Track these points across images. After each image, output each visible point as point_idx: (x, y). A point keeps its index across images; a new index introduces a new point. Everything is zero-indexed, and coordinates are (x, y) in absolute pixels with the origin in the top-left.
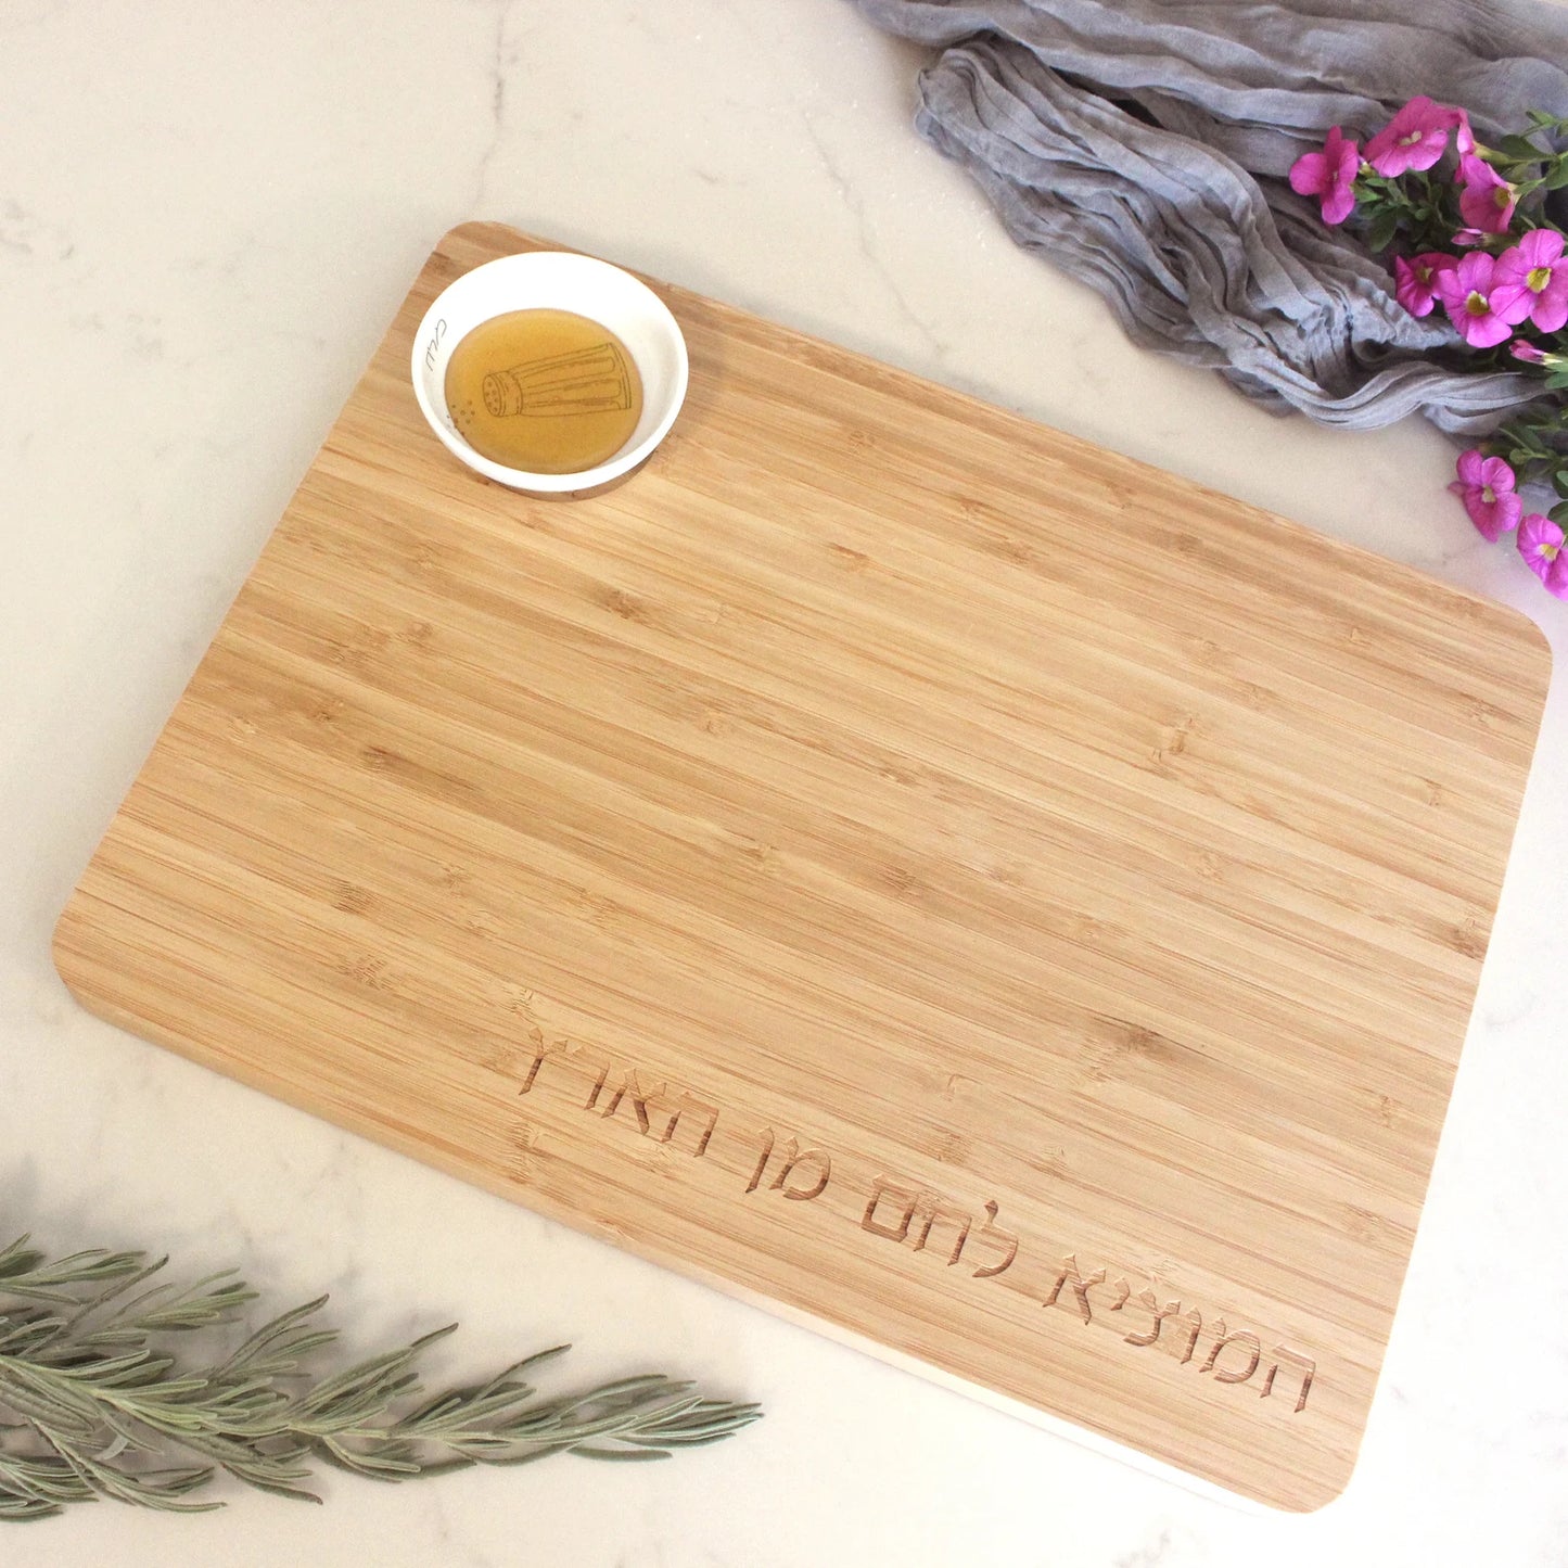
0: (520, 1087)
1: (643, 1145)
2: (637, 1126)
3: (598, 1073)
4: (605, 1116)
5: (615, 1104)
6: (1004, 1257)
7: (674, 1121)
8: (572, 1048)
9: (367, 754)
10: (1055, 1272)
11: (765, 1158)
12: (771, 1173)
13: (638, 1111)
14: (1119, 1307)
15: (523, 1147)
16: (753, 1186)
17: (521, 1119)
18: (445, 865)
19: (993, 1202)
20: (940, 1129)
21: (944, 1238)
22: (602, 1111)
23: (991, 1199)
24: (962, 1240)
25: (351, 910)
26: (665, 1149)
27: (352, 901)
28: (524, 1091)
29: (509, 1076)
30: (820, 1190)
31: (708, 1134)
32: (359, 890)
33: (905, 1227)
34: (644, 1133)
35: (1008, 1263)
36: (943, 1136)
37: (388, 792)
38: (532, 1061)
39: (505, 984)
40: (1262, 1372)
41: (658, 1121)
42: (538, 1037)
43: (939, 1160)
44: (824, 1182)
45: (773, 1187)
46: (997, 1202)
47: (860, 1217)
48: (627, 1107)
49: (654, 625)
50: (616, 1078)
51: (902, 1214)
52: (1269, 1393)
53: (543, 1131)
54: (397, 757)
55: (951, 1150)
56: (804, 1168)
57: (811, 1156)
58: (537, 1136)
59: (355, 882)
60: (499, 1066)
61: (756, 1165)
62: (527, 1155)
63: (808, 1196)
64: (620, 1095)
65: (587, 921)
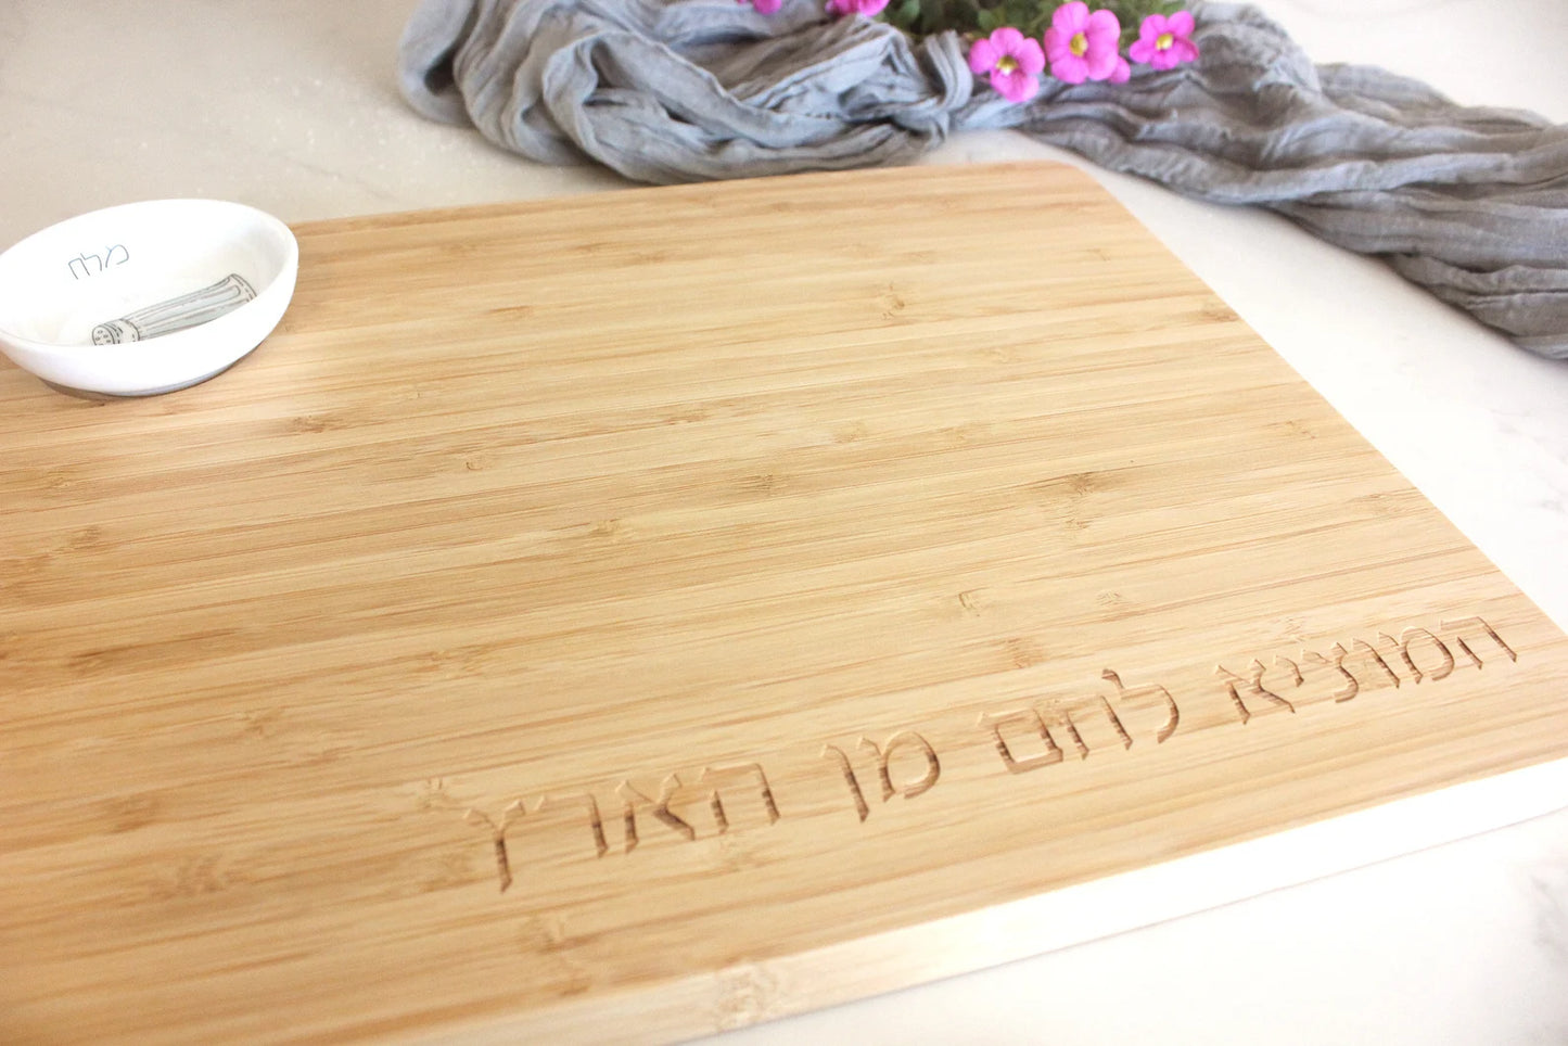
0: (498, 883)
1: (703, 851)
2: (678, 835)
3: (585, 812)
4: (630, 849)
5: (632, 832)
6: (1167, 707)
7: (718, 805)
8: (534, 806)
9: (72, 665)
10: (1220, 689)
11: (851, 777)
12: (872, 787)
13: (669, 823)
14: (1301, 680)
15: (550, 947)
16: (864, 811)
17: (525, 919)
18: (241, 716)
19: (1105, 671)
20: (995, 644)
21: (1097, 729)
22: (623, 846)
23: (1101, 670)
24: (1116, 720)
25: (137, 825)
26: (730, 838)
27: (130, 816)
28: (505, 886)
29: (471, 881)
30: (937, 769)
31: (768, 793)
32: (135, 800)
33: (1053, 745)
34: (693, 837)
35: (1175, 709)
36: (1001, 647)
37: (121, 685)
38: (492, 848)
39: (397, 790)
40: (1456, 650)
41: (699, 815)
42: (480, 818)
43: (1021, 667)
44: (934, 759)
45: (886, 798)
46: (1109, 668)
47: (1001, 764)
48: (647, 824)
49: (353, 425)
50: (613, 803)
51: (1038, 735)
52: (1481, 662)
53: (563, 915)
54: (116, 650)
55: (1022, 655)
56: (900, 758)
57: (896, 744)
58: (559, 925)
59: (126, 793)
60: (452, 878)
61: (846, 788)
62: (565, 953)
63: (932, 781)
64: (630, 819)
65: (457, 678)
